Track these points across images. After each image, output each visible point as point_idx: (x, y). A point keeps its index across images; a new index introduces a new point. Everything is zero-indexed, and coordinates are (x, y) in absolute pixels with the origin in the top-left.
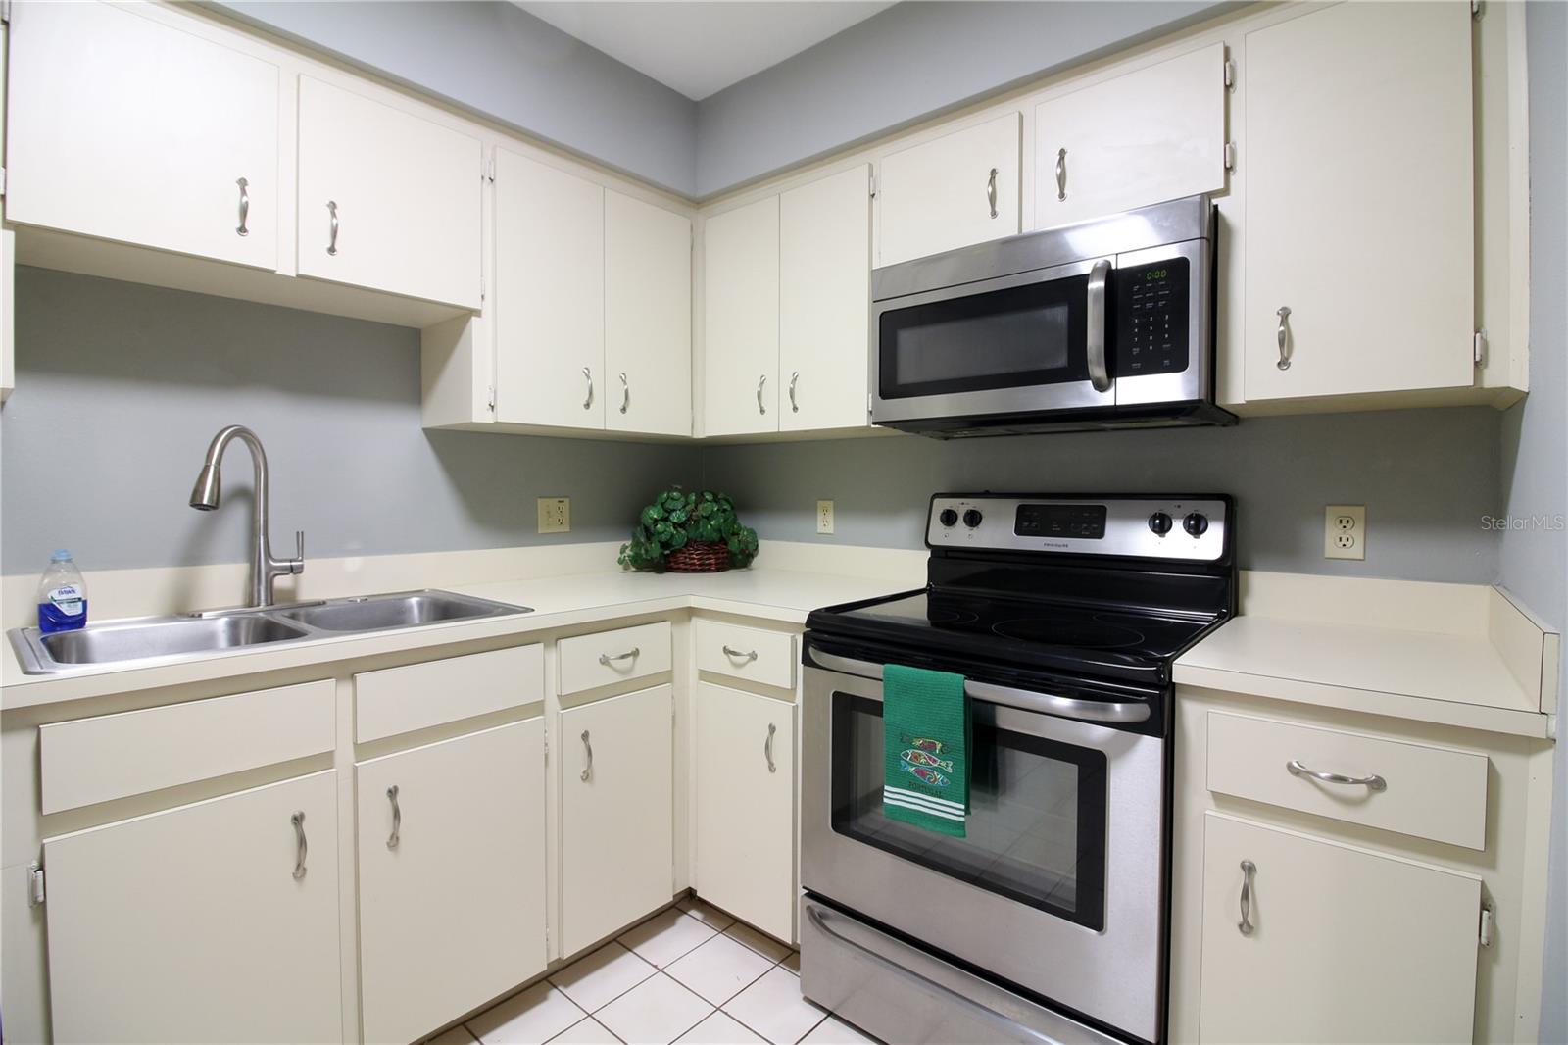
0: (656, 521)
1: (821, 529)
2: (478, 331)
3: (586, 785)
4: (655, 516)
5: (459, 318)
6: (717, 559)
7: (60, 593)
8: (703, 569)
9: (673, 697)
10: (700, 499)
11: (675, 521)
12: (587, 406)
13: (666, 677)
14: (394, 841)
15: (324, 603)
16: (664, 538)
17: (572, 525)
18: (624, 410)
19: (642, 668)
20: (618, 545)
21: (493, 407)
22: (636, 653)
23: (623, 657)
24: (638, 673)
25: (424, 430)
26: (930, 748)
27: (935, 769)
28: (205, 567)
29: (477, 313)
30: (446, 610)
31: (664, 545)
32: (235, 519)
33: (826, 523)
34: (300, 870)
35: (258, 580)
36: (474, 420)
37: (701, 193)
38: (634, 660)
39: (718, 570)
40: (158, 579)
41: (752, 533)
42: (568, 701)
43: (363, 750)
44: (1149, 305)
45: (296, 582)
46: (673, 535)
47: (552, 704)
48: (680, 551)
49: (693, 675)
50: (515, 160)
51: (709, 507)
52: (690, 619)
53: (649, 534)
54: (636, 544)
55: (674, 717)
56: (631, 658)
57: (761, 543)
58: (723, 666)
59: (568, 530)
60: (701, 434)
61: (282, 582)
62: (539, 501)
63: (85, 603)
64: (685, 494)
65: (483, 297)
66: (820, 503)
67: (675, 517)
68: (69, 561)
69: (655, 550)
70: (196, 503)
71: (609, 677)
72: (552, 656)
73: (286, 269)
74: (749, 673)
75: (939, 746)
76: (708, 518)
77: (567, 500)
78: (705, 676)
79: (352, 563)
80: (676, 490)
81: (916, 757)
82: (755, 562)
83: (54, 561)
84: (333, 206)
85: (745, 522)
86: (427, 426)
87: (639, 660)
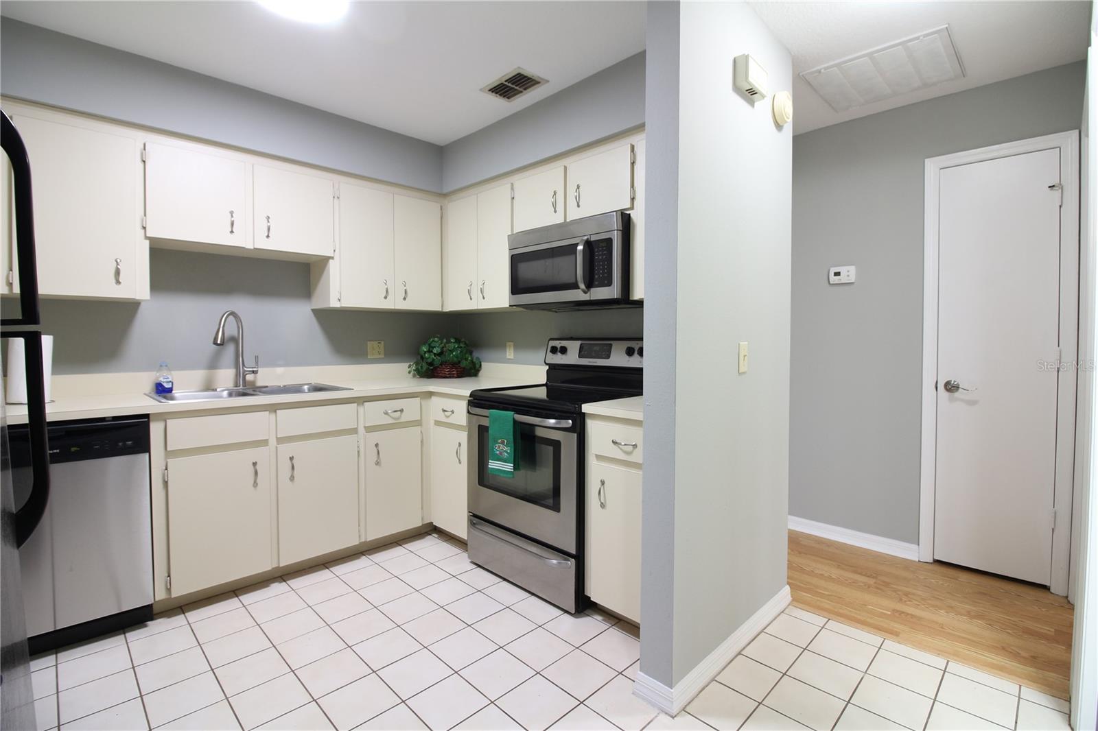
0: (425, 352)
1: (508, 357)
2: (333, 266)
3: (378, 467)
4: (425, 350)
5: (324, 261)
6: (457, 371)
7: (164, 379)
8: (450, 376)
9: (421, 432)
10: (449, 342)
11: (435, 352)
12: (386, 298)
13: (418, 423)
14: (292, 478)
15: (267, 387)
16: (429, 361)
17: (385, 355)
18: (405, 299)
19: (405, 417)
20: (407, 364)
21: (339, 300)
22: (402, 411)
23: (395, 411)
24: (403, 420)
25: (312, 310)
27: (505, 451)
28: (220, 370)
29: (332, 258)
30: (319, 388)
31: (430, 364)
32: (230, 349)
33: (510, 353)
34: (255, 484)
35: (240, 376)
36: (331, 306)
37: (445, 191)
38: (401, 414)
39: (459, 377)
40: (199, 375)
41: (478, 358)
42: (369, 429)
43: (280, 440)
44: (600, 257)
45: (255, 377)
46: (434, 360)
47: (361, 430)
48: (438, 367)
49: (432, 423)
50: (349, 188)
51: (452, 345)
52: (431, 397)
53: (422, 358)
54: (417, 363)
55: (422, 442)
56: (399, 412)
57: (483, 364)
58: (442, 417)
59: (383, 357)
60: (448, 309)
61: (249, 377)
62: (368, 342)
63: (172, 383)
64: (441, 339)
65: (334, 251)
66: (506, 343)
67: (435, 351)
68: (166, 366)
69: (425, 366)
70: (215, 343)
71: (389, 420)
72: (361, 409)
73: (250, 246)
74: (452, 420)
75: (506, 441)
76: (451, 351)
77: (382, 343)
78: (438, 423)
79: (280, 370)
80: (437, 337)
82: (481, 373)
83: (161, 366)
84: (268, 218)
85: (476, 354)
86: (313, 308)
87: (404, 413)
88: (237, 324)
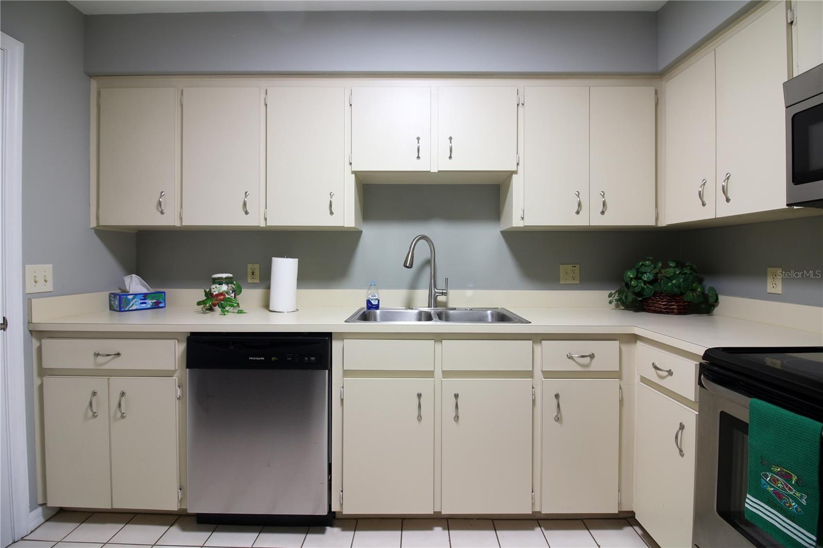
0: (631, 279)
1: (770, 289)
2: (517, 183)
3: (557, 424)
4: (631, 276)
5: (508, 176)
6: (678, 306)
7: (372, 296)
8: (668, 311)
9: (620, 388)
10: (665, 266)
11: (646, 279)
12: (578, 213)
13: (617, 375)
14: (457, 418)
15: (455, 309)
16: (637, 290)
17: (581, 280)
18: (603, 213)
19: (595, 366)
20: (607, 293)
21: (523, 218)
22: (592, 356)
23: (583, 357)
24: (592, 369)
25: (502, 232)
26: (787, 477)
27: (791, 496)
28: (420, 290)
29: (516, 172)
30: (502, 317)
31: (638, 294)
32: (427, 272)
33: (775, 286)
34: (420, 418)
35: (432, 297)
36: (514, 226)
38: (591, 361)
39: (679, 313)
40: (401, 294)
41: (712, 289)
42: (548, 374)
43: (446, 374)
45: (447, 299)
46: (643, 289)
47: (538, 374)
48: (650, 298)
49: (637, 379)
50: (533, 90)
51: (672, 269)
52: (636, 342)
53: (628, 285)
54: (620, 292)
55: (621, 401)
56: (589, 358)
57: (721, 298)
58: (652, 375)
59: (578, 282)
60: (665, 222)
61: (441, 298)
62: (561, 266)
63: (379, 301)
64: (655, 262)
65: (518, 164)
66: (769, 269)
67: (645, 278)
68: (374, 285)
69: (631, 297)
70: (405, 266)
71: (573, 367)
72: (538, 348)
73: (434, 170)
74: (667, 383)
75: (794, 478)
76: (670, 279)
77: (578, 266)
78: (644, 380)
79: (469, 293)
80: (649, 260)
81: (774, 481)
82: (716, 310)
83: (371, 285)
84: (451, 138)
85: (708, 284)
86: (501, 230)
87: (594, 360)
88: (430, 247)
